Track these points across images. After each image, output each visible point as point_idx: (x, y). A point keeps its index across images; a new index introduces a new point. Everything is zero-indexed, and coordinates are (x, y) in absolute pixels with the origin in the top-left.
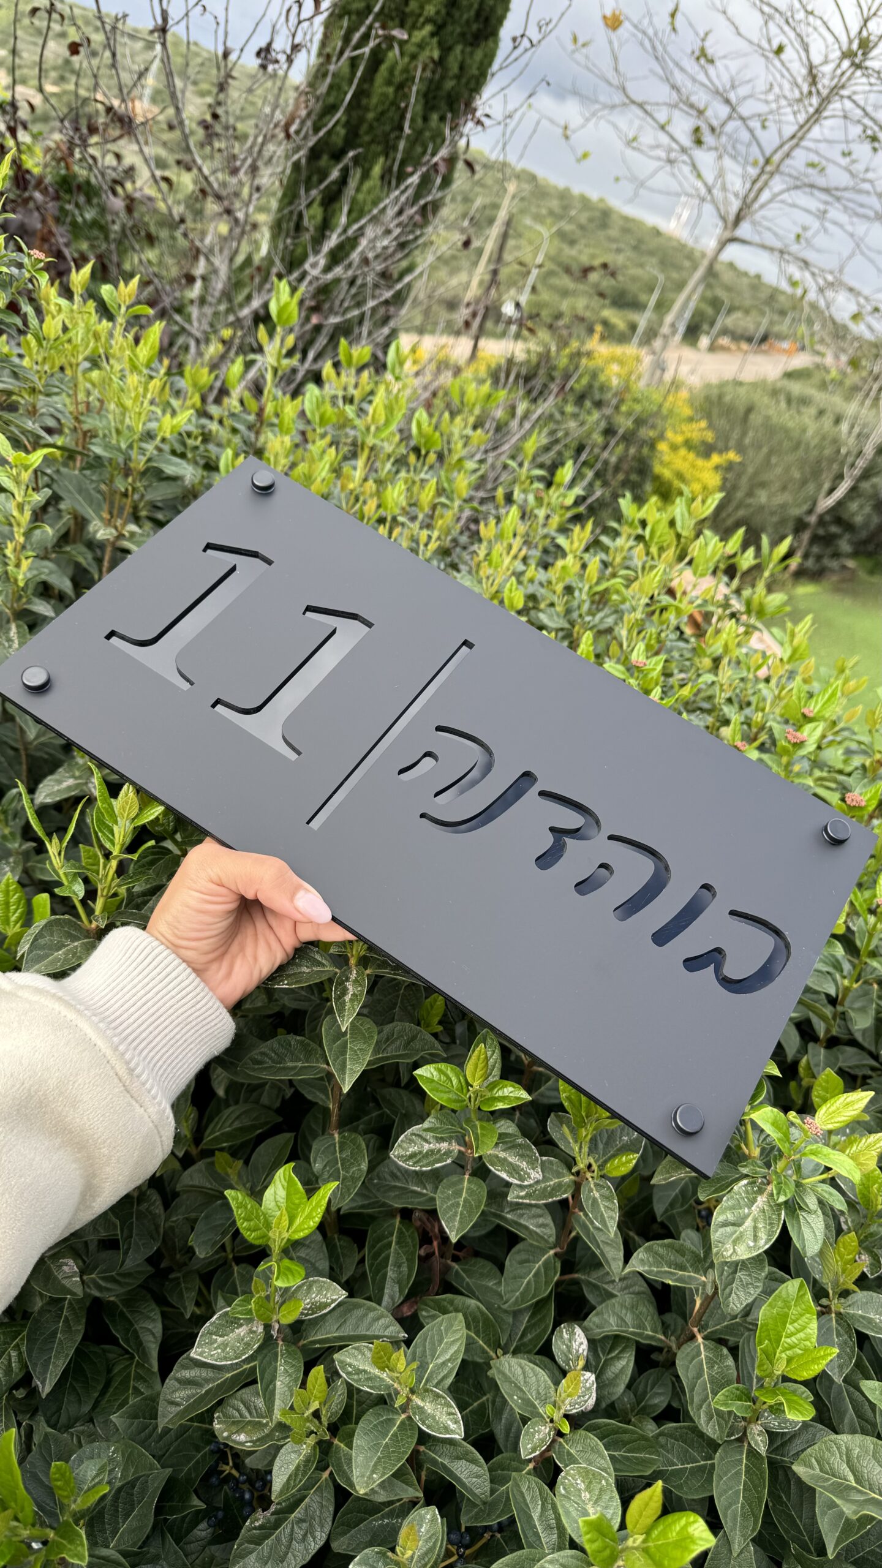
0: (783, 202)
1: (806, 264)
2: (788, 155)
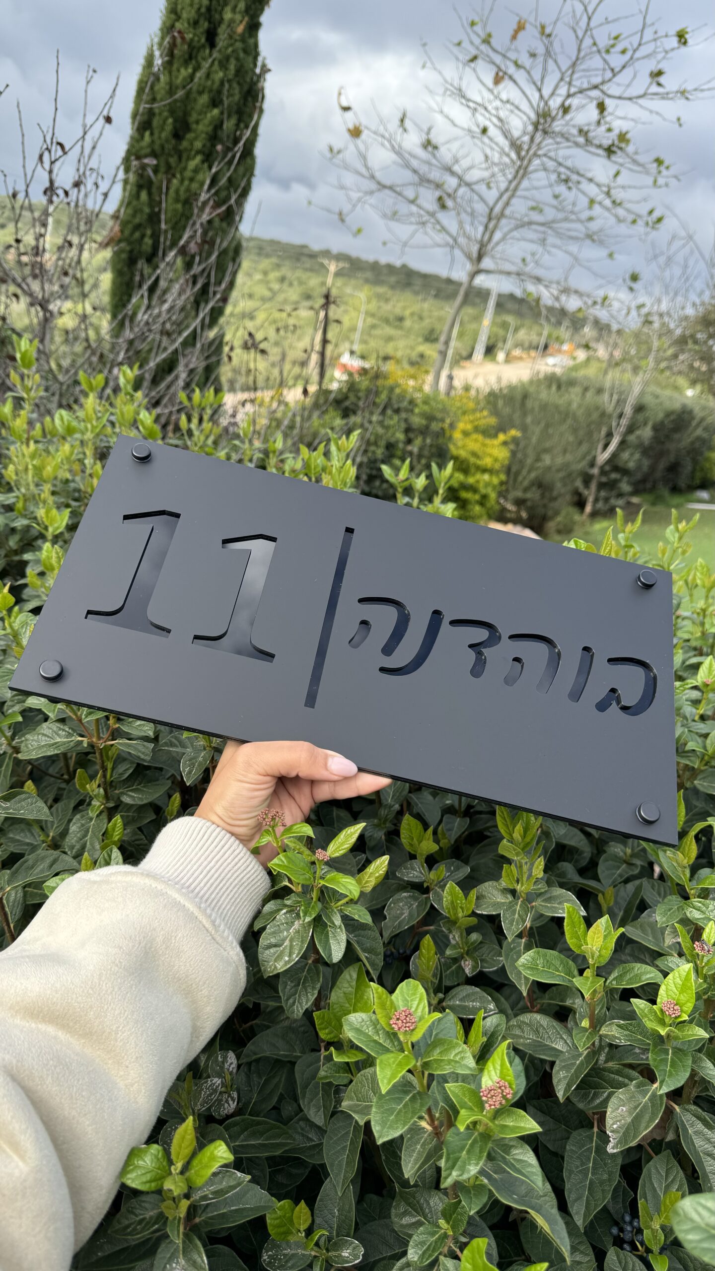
0: (512, 238)
1: (538, 280)
2: (507, 204)
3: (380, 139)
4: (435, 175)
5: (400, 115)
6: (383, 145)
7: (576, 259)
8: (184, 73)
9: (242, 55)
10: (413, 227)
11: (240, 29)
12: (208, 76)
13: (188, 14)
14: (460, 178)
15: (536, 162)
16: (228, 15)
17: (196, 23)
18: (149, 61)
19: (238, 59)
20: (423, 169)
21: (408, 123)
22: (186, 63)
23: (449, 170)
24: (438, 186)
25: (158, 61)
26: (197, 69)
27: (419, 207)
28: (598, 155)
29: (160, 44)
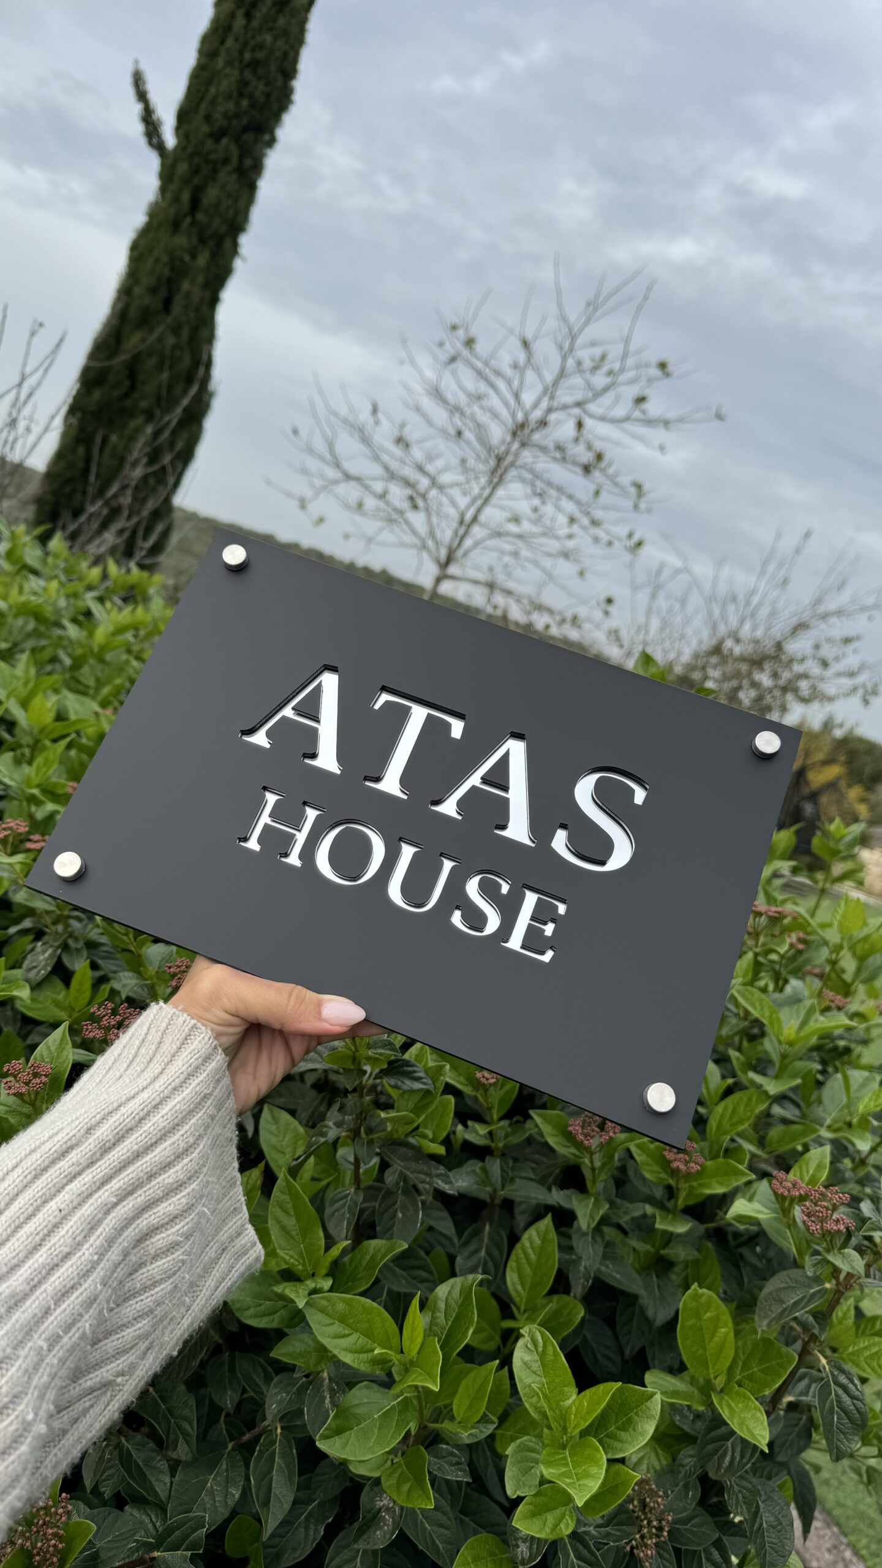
0: (485, 547)
2: (479, 510)
3: (349, 428)
4: (409, 472)
5: (370, 405)
6: (351, 434)
7: (550, 576)
10: (379, 524)
12: (160, 340)
13: (147, 280)
14: (433, 479)
15: (512, 473)
19: (191, 327)
20: (394, 465)
21: (380, 415)
22: (139, 326)
23: (420, 468)
24: (409, 484)
27: (388, 503)
28: (575, 472)
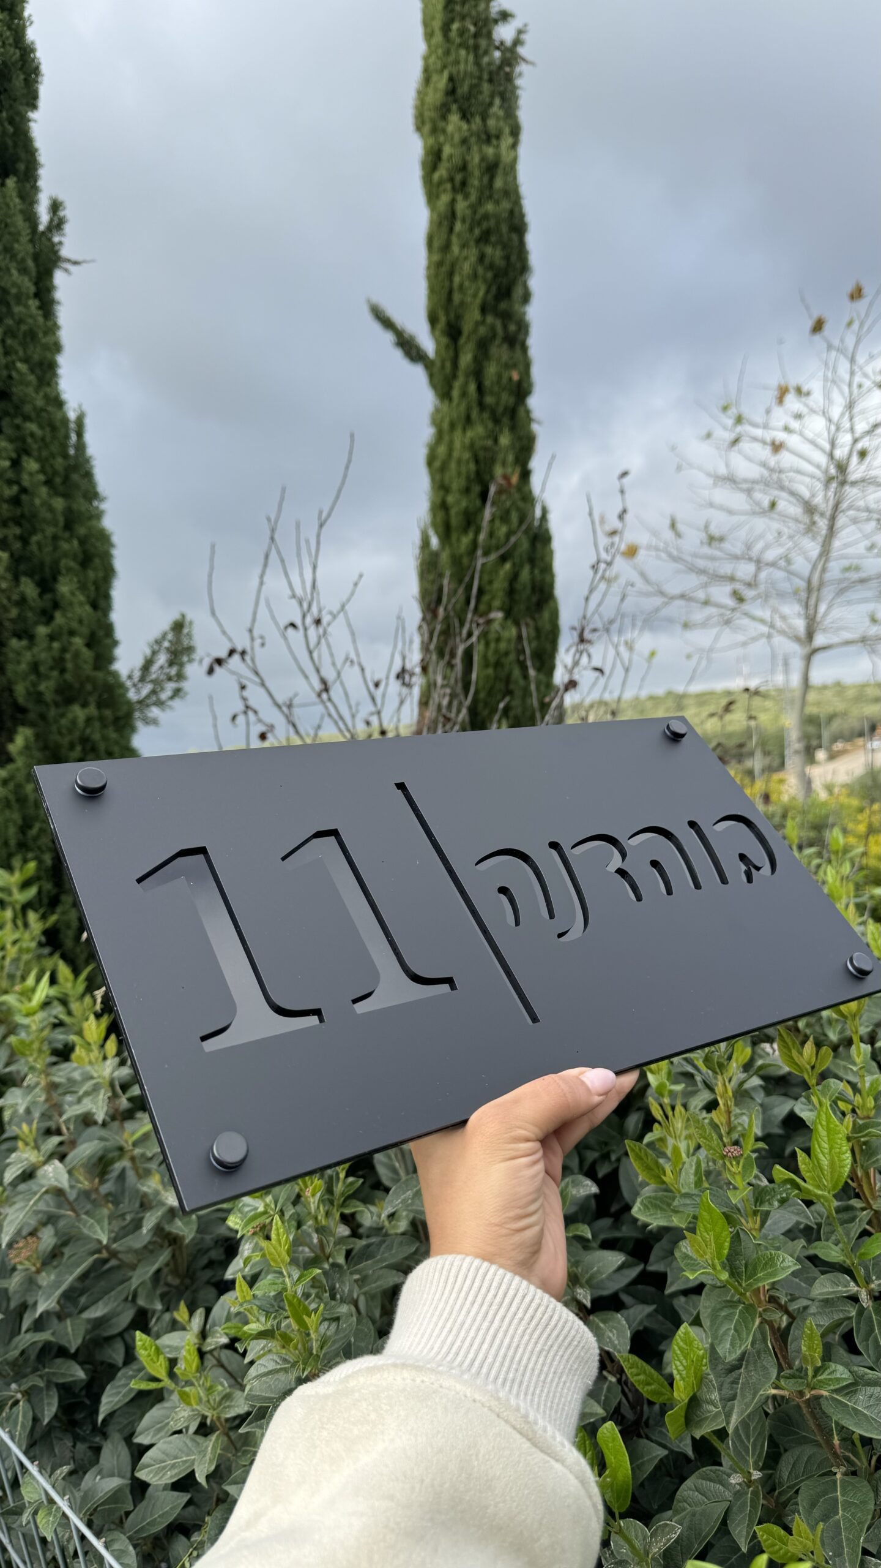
2: (824, 571)
3: (653, 553)
4: (726, 568)
5: (668, 522)
6: (658, 558)
8: (466, 540)
9: (521, 504)
10: (716, 630)
11: (515, 479)
12: (491, 534)
13: (457, 484)
14: (758, 562)
15: (841, 519)
16: (498, 471)
17: (467, 491)
18: (425, 543)
19: (518, 509)
21: (680, 527)
22: (465, 530)
23: (741, 557)
24: (732, 579)
25: (435, 542)
26: (477, 532)
27: (717, 606)
29: (434, 524)
